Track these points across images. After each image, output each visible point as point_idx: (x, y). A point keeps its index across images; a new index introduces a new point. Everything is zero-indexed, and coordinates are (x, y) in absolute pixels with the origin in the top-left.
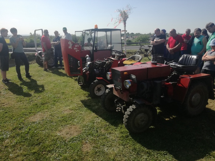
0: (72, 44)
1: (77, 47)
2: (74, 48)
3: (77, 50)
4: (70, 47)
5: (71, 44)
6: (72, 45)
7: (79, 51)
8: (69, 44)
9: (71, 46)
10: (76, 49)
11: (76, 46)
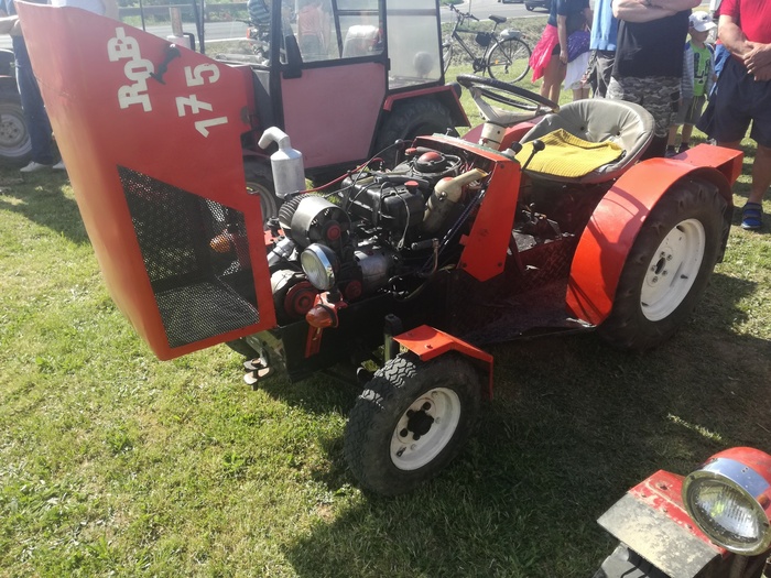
0: (144, 56)
1: (199, 81)
2: (181, 102)
3: (204, 115)
4: (133, 96)
5: (138, 62)
6: (150, 67)
7: (223, 120)
8: (114, 56)
9: (142, 86)
10: (197, 105)
11: (193, 77)
